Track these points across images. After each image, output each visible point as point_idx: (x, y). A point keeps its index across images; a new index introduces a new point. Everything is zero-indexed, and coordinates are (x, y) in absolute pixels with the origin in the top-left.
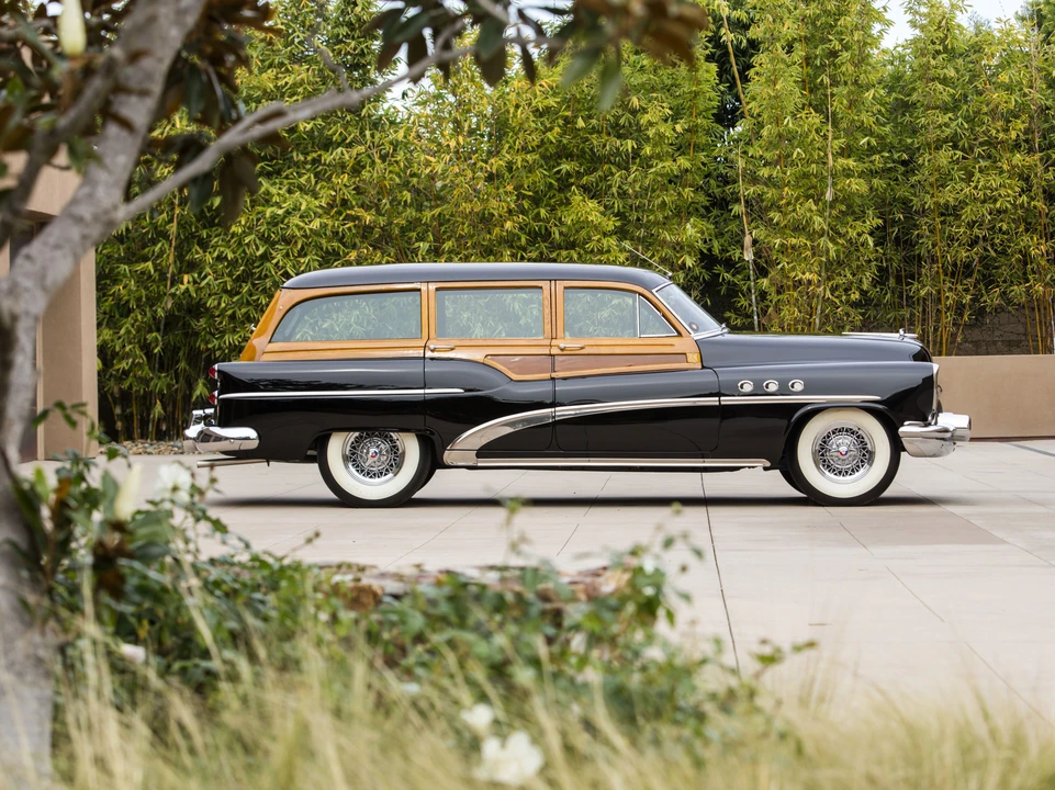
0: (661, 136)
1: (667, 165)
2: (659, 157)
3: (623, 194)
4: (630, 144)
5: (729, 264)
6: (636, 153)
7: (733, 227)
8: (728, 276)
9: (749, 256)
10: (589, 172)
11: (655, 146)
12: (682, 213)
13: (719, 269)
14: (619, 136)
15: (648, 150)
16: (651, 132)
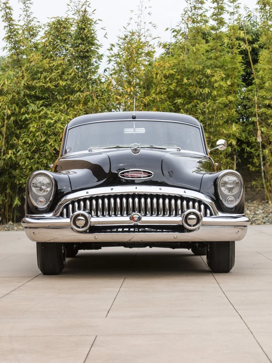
0: (221, 87)
1: (223, 99)
2: (220, 96)
3: (203, 113)
4: (207, 90)
5: (249, 144)
6: (209, 94)
7: (251, 127)
8: (248, 149)
9: (259, 140)
10: (187, 103)
11: (218, 91)
12: (228, 122)
13: (244, 146)
14: (201, 87)
15: (215, 93)
16: (216, 85)
